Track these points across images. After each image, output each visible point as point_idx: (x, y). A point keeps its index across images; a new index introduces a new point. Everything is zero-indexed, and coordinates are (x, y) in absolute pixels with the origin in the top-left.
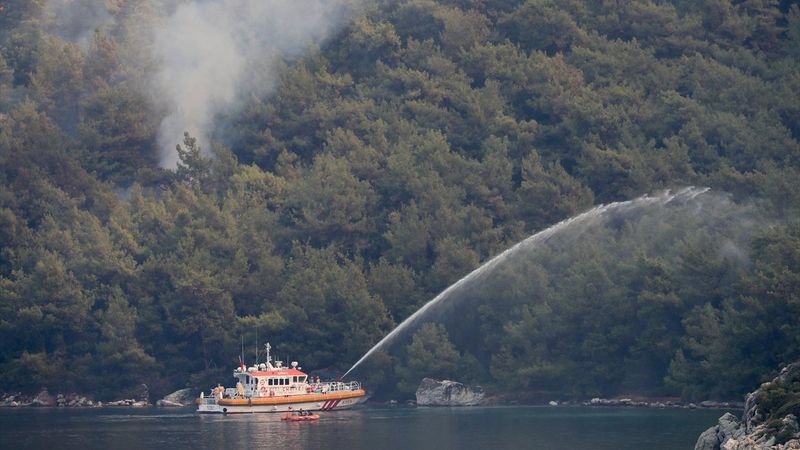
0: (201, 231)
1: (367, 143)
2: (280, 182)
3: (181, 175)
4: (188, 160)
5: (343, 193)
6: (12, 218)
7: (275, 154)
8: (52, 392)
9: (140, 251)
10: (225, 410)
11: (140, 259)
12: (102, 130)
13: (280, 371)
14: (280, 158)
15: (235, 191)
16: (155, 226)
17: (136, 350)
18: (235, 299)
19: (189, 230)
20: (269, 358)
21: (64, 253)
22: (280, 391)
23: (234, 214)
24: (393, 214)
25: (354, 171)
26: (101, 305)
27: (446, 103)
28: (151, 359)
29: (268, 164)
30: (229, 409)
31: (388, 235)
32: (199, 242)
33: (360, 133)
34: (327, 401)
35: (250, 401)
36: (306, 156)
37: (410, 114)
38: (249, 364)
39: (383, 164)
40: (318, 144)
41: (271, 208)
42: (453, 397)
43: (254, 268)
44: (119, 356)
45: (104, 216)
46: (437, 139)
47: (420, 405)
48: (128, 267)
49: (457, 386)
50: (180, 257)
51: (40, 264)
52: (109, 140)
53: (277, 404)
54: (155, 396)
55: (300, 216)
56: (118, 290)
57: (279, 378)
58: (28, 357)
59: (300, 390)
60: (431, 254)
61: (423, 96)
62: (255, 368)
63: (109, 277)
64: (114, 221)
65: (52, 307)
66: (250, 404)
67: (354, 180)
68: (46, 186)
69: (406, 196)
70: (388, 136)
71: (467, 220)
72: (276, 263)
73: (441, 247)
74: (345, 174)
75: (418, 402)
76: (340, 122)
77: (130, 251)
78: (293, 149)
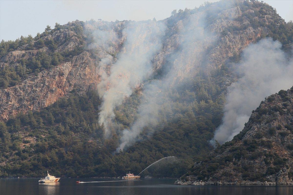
0: (122, 159)
1: (139, 150)
2: (130, 154)
3: (120, 153)
4: (120, 152)
5: (137, 155)
6: (102, 158)
7: (130, 151)
9: (115, 161)
11: (115, 162)
12: (111, 149)
13: (131, 175)
14: (130, 152)
15: (125, 155)
16: (117, 159)
17: (115, 172)
18: (125, 167)
19: (120, 159)
20: (130, 173)
21: (107, 162)
22: (131, 177)
23: (125, 158)
24: (142, 158)
25: (138, 153)
26: (111, 167)
27: (148, 146)
28: (116, 173)
29: (129, 152)
30: (125, 179)
31: (142, 160)
32: (122, 161)
33: (139, 149)
34: (136, 178)
35: (127, 178)
36: (133, 151)
37: (144, 147)
38: (127, 174)
39: (141, 152)
40: (134, 150)
41: (129, 157)
43: (127, 163)
44: (113, 173)
46: (147, 150)
48: (114, 163)
49: (149, 176)
50: (120, 162)
51: (104, 163)
54: (117, 177)
55: (133, 158)
56: (113, 166)
58: (103, 173)
59: (133, 176)
60: (146, 162)
61: (145, 145)
63: (112, 164)
64: (112, 158)
65: (106, 168)
67: (138, 154)
68: (105, 155)
69: (144, 156)
70: (142, 150)
71: (150, 158)
72: (130, 163)
73: (147, 161)
74: (137, 153)
75: (145, 178)
76: (137, 148)
77: (114, 162)
78: (132, 151)
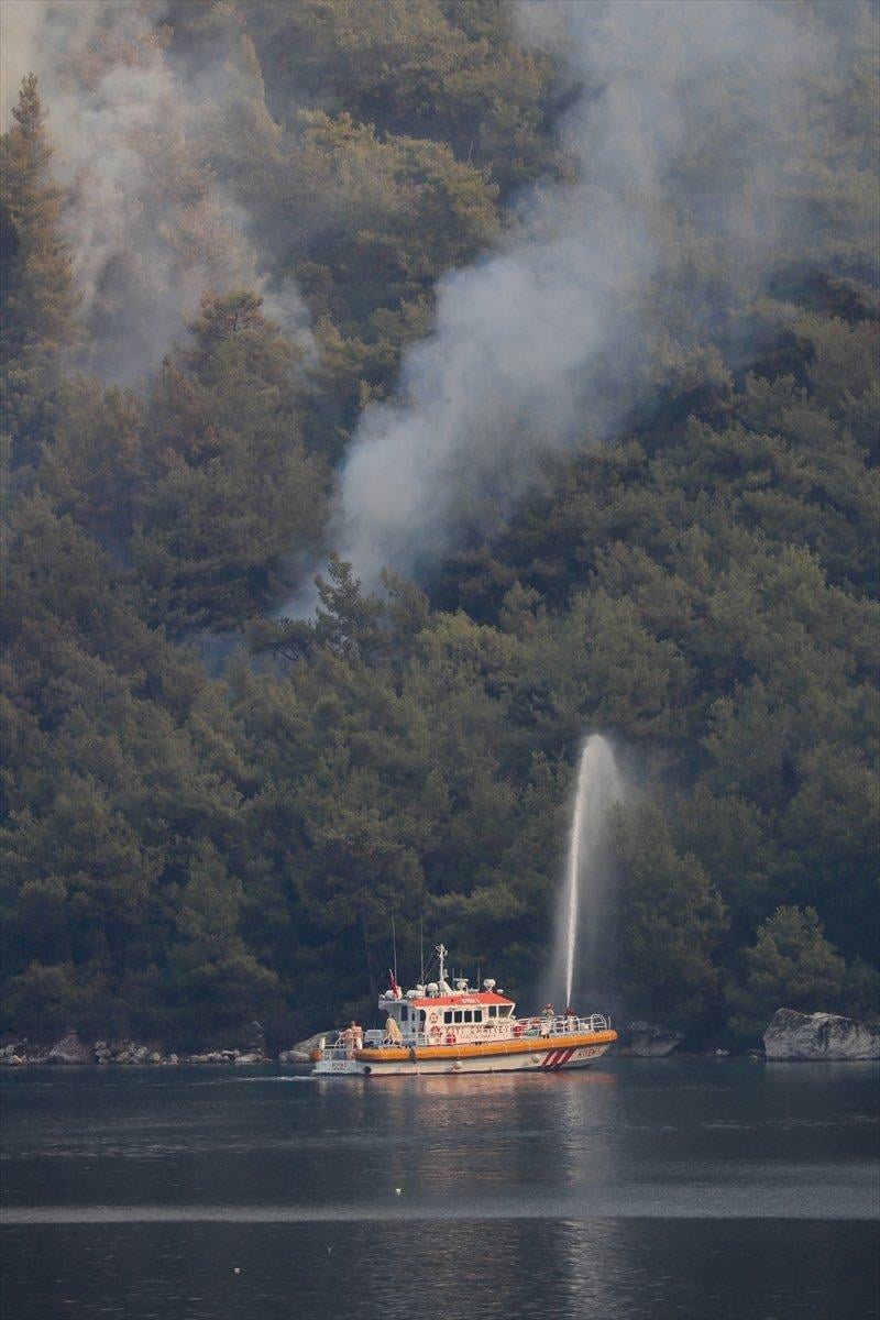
0: (363, 736)
1: (671, 570)
2: (507, 643)
3: (325, 631)
4: (337, 605)
5: (625, 664)
6: (11, 713)
7: (499, 590)
8: (86, 1038)
9: (248, 772)
10: (368, 1070)
11: (249, 789)
12: (176, 549)
13: (466, 998)
14: (509, 598)
15: (425, 659)
16: (277, 728)
17: (243, 959)
18: (427, 863)
19: (339, 735)
20: (443, 974)
21: (107, 779)
22: (466, 1035)
23: (424, 703)
24: (721, 702)
25: (648, 623)
26: (175, 874)
27: (819, 495)
28: (268, 975)
29: (485, 610)
30: (376, 1069)
31: (711, 743)
32: (360, 756)
33: (658, 552)
34: (551, 1051)
35: (412, 1053)
36: (556, 597)
37: (751, 516)
38: (408, 985)
39: (701, 610)
40: (580, 572)
41: (492, 691)
42: (833, 1043)
43: (461, 804)
44: (209, 969)
45: (181, 710)
46: (801, 563)
47: (772, 1059)
48: (226, 804)
49: (840, 1022)
50: (323, 785)
51: (63, 800)
52: (189, 566)
53: (463, 1058)
54: (278, 1042)
55: (548, 709)
56: (207, 847)
57: (463, 1009)
58: (39, 971)
59: (502, 1030)
60: (790, 777)
61: (775, 482)
62: (420, 992)
63: (188, 823)
64: (198, 719)
65: (83, 877)
66: (412, 1059)
67: (645, 638)
68: (72, 651)
69: (743, 670)
70: (710, 557)
71: (857, 715)
72: (502, 795)
73: (809, 762)
74: (630, 629)
75: (769, 1053)
76: (620, 533)
77: (229, 774)
78: (532, 581)
